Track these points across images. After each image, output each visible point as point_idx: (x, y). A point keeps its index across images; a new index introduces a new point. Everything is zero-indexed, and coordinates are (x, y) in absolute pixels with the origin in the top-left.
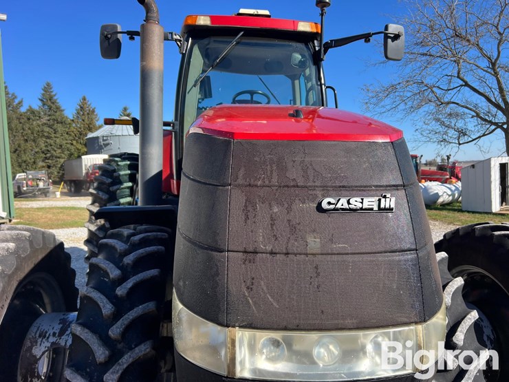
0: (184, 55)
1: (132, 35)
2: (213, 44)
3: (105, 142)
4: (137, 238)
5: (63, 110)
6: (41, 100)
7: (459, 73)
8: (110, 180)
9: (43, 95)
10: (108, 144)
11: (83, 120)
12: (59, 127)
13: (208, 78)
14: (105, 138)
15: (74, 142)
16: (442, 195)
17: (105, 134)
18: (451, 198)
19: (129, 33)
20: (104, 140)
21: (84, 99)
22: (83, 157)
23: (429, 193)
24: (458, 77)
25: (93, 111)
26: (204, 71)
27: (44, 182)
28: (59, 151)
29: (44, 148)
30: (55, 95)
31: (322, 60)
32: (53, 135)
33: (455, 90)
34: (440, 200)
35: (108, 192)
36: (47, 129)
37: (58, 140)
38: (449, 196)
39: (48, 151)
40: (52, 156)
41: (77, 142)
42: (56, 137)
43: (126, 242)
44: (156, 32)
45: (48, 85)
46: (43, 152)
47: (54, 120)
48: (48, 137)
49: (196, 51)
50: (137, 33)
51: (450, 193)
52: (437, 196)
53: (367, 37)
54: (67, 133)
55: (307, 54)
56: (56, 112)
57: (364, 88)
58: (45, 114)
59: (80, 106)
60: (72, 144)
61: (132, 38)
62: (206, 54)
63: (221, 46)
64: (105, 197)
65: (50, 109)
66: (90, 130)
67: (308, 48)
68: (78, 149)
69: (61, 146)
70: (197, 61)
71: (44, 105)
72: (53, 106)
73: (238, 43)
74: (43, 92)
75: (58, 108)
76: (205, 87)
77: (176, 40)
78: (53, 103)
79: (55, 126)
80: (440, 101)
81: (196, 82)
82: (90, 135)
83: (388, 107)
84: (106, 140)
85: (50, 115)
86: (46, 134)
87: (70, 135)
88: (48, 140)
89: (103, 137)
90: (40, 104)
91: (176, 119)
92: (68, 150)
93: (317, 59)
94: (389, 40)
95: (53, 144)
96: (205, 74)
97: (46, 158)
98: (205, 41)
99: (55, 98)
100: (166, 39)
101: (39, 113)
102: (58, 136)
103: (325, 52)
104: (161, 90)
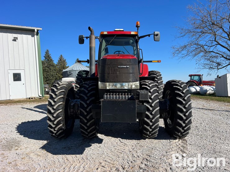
0: (100, 42)
1: (87, 38)
2: (108, 39)
3: (70, 73)
4: (90, 84)
5: (53, 61)
6: (45, 57)
7: (215, 39)
8: (80, 77)
9: (45, 55)
10: (71, 74)
11: (61, 65)
12: (52, 68)
13: (107, 48)
14: (70, 71)
15: (58, 74)
16: (209, 90)
17: (70, 70)
18: (213, 92)
19: (86, 37)
20: (69, 72)
21: (61, 56)
22: (62, 79)
23: (203, 90)
24: (215, 41)
25: (65, 61)
26: (106, 46)
27: (48, 89)
28: (52, 77)
29: (46, 76)
30: (50, 55)
31: (138, 42)
32: (49, 71)
33: (214, 46)
34: (208, 92)
35: (80, 80)
36: (47, 69)
37: (51, 73)
38: (212, 91)
39: (48, 77)
40: (49, 79)
41: (59, 74)
42: (50, 72)
43: (88, 86)
44: (93, 37)
45: (47, 50)
46: (46, 78)
47: (50, 65)
48: (47, 72)
49: (104, 41)
50: (88, 37)
51: (212, 89)
52: (206, 91)
53: (149, 35)
54: (55, 70)
55: (134, 40)
56: (50, 62)
57: (172, 47)
58: (46, 63)
59: (60, 59)
60: (57, 74)
61: (87, 39)
62: (106, 41)
63: (111, 39)
64: (79, 82)
65: (48, 60)
66: (64, 68)
67: (134, 39)
68: (59, 76)
69: (52, 75)
70: (104, 43)
71: (46, 59)
72: (49, 59)
73: (115, 38)
74: (45, 54)
75: (51, 60)
76: (106, 50)
77: (98, 39)
78: (49, 58)
79: (50, 67)
80: (206, 51)
81: (104, 49)
82: (64, 71)
83: (185, 55)
84: (70, 72)
85: (48, 63)
86: (46, 71)
87: (56, 71)
88: (47, 73)
89: (69, 71)
90: (44, 58)
91: (98, 59)
92: (55, 77)
93: (137, 42)
94: (155, 36)
95: (49, 74)
96: (106, 47)
97: (47, 80)
98: (106, 38)
99: (50, 56)
100: (96, 38)
101: (44, 62)
102: (51, 71)
103: (139, 40)
104: (95, 52)
